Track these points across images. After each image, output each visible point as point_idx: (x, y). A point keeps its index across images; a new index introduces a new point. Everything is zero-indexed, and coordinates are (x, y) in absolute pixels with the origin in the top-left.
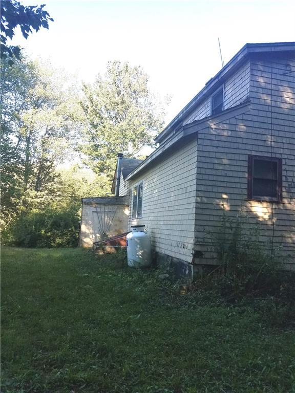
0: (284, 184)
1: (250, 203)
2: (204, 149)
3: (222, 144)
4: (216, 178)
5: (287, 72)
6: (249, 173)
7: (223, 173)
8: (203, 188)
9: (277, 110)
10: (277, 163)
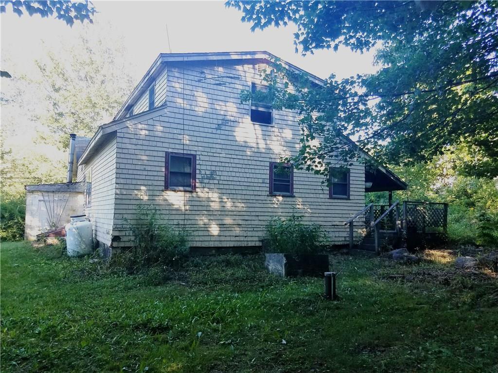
0: (197, 176)
1: (166, 193)
2: (124, 146)
3: (140, 142)
4: (135, 172)
5: (201, 78)
6: (167, 168)
7: (142, 168)
8: (122, 181)
9: (192, 113)
10: (191, 159)
